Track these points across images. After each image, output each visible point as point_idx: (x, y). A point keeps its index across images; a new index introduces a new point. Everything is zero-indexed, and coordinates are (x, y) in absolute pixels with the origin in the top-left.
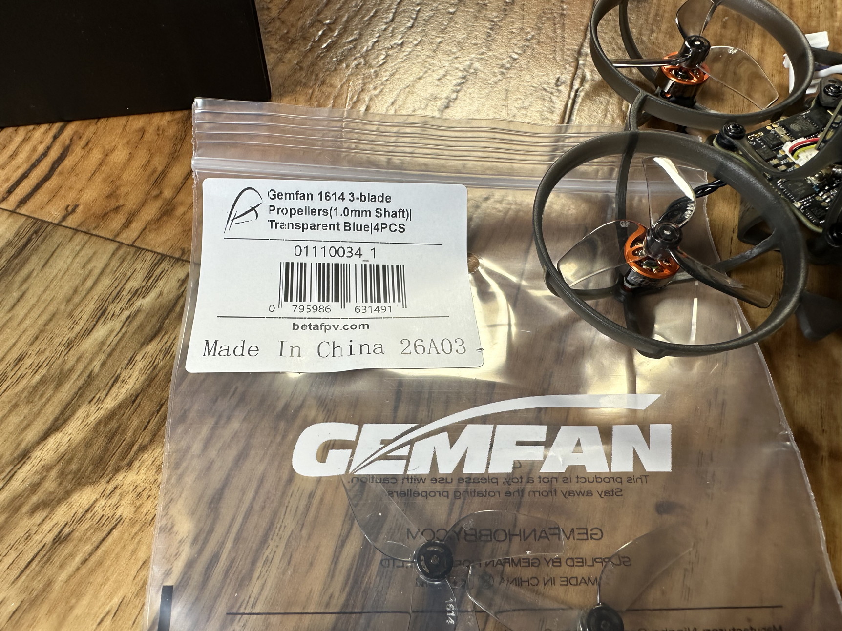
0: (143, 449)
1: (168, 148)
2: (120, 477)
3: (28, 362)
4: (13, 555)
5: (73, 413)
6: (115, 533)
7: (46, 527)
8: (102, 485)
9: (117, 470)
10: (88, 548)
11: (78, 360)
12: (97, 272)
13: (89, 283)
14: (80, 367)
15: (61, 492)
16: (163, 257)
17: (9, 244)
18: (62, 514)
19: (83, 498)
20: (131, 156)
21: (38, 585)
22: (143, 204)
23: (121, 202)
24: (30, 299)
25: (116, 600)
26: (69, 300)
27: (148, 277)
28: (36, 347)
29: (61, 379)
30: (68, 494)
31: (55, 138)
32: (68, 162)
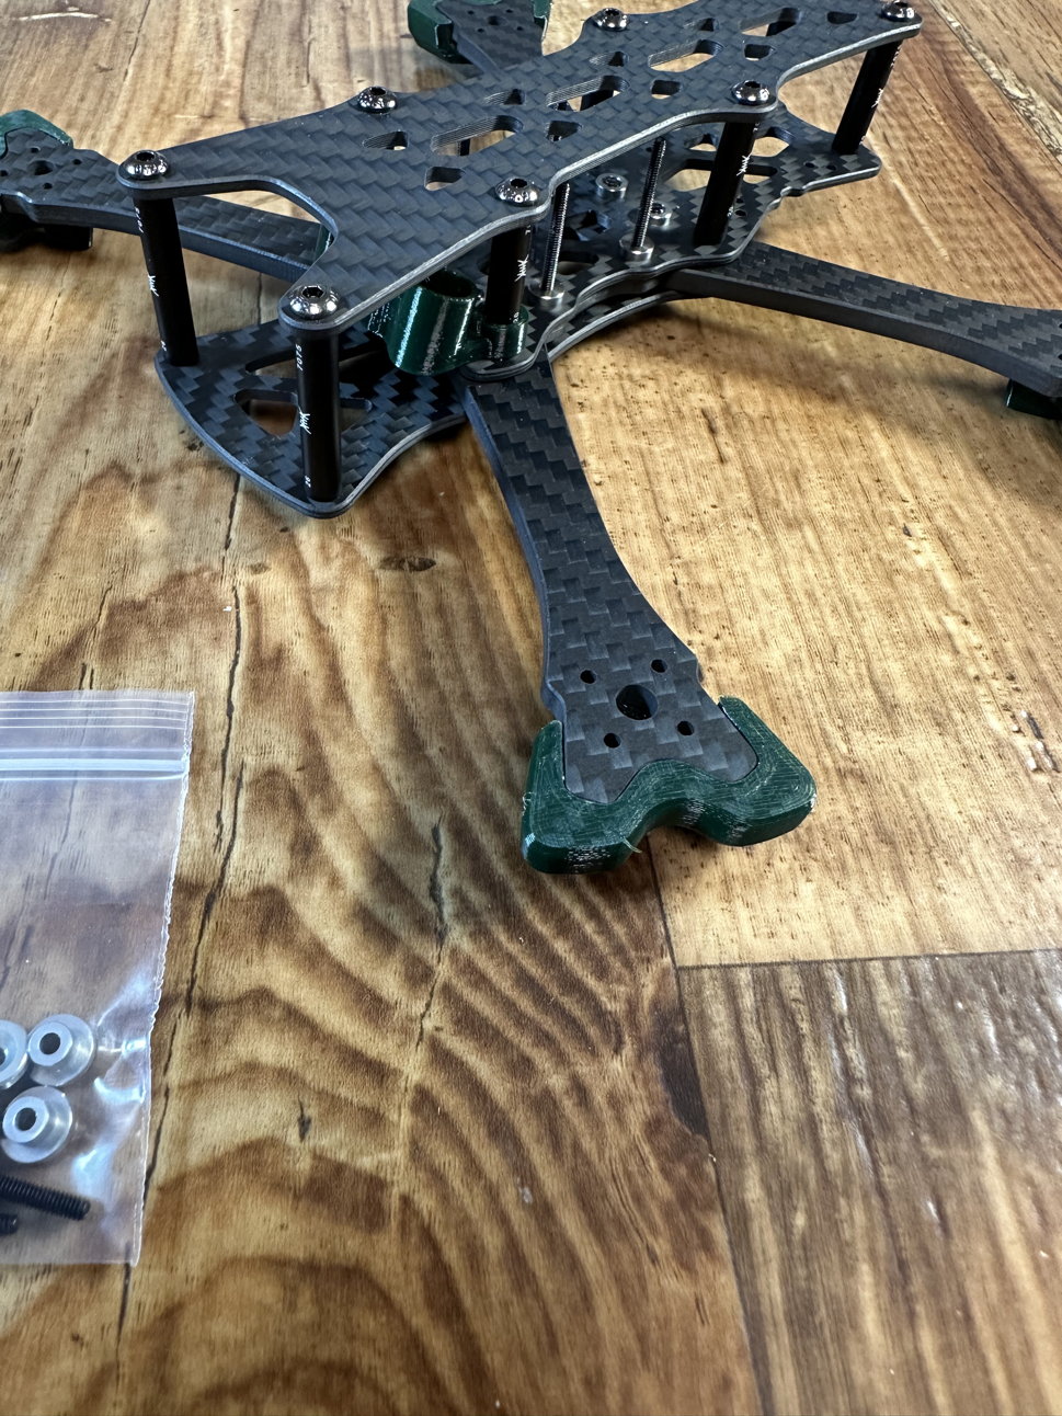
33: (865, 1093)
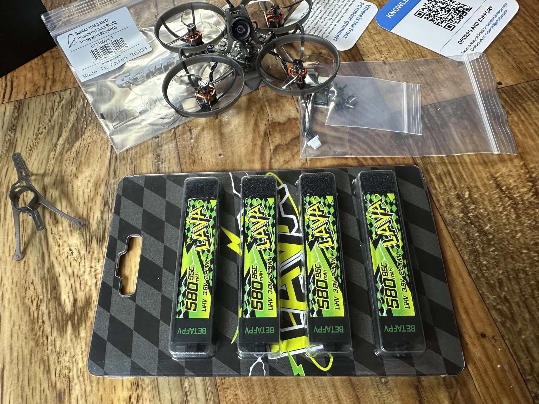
0: (85, 129)
1: (42, 67)
2: (83, 136)
3: (41, 129)
4: (68, 161)
5: (62, 132)
6: (90, 146)
7: (72, 153)
8: (80, 140)
9: (82, 136)
10: (85, 151)
11: (55, 121)
12: (45, 103)
13: (44, 106)
14: (56, 123)
15: (71, 146)
16: (61, 91)
17: (14, 109)
18: (74, 150)
19: (77, 144)
20: (33, 74)
21: (78, 162)
22: (46, 82)
23: (39, 85)
24: (31, 116)
25: (99, 156)
26: (42, 112)
27: (60, 97)
28: (41, 125)
29: (53, 127)
30: (73, 146)
31: (6, 80)
32: (15, 84)
33: (429, 125)
